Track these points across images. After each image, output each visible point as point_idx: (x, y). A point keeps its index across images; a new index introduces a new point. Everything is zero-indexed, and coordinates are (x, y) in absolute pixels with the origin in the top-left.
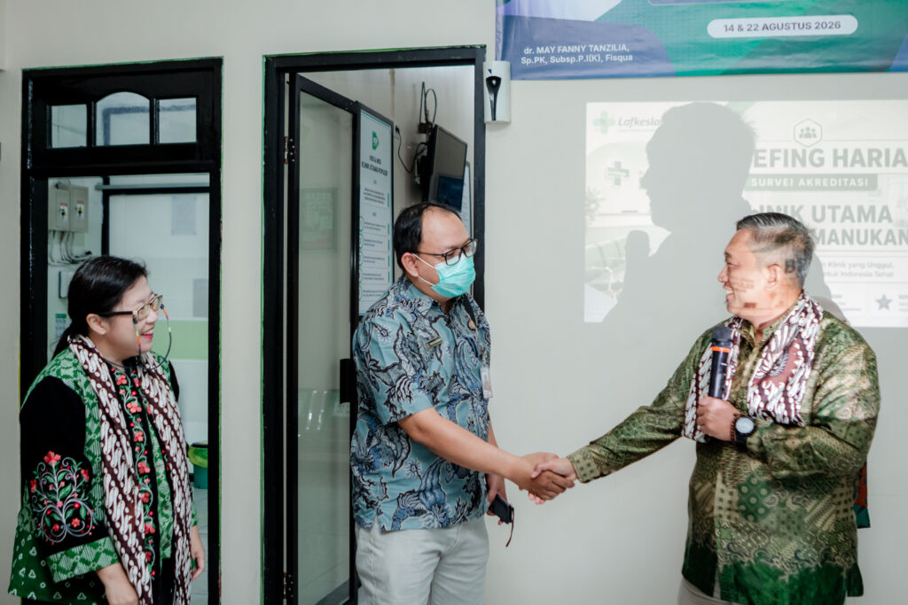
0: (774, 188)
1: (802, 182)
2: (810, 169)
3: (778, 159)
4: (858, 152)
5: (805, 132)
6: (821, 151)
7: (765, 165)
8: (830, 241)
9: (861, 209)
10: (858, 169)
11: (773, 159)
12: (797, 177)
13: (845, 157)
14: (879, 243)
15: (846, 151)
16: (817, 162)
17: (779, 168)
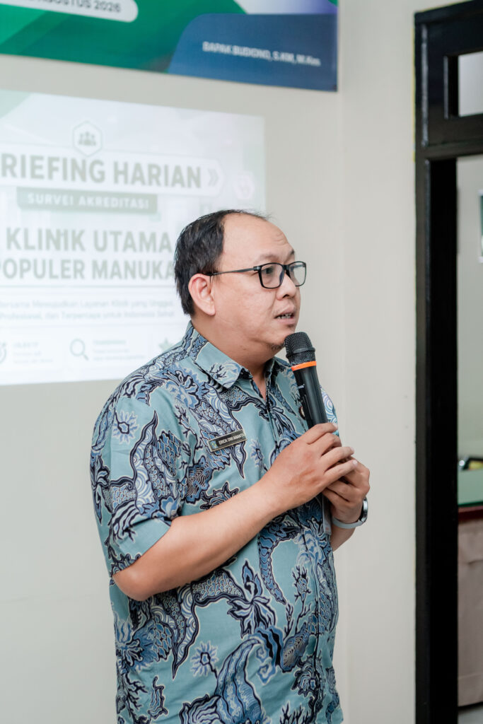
0: (52, 207)
1: (82, 201)
2: (90, 185)
3: (56, 169)
4: (138, 167)
5: (84, 138)
6: (101, 163)
7: (41, 177)
8: (113, 274)
9: (142, 236)
10: (138, 188)
11: (52, 169)
12: (77, 194)
13: (125, 173)
14: (161, 277)
15: (126, 165)
16: (97, 176)
17: (58, 182)
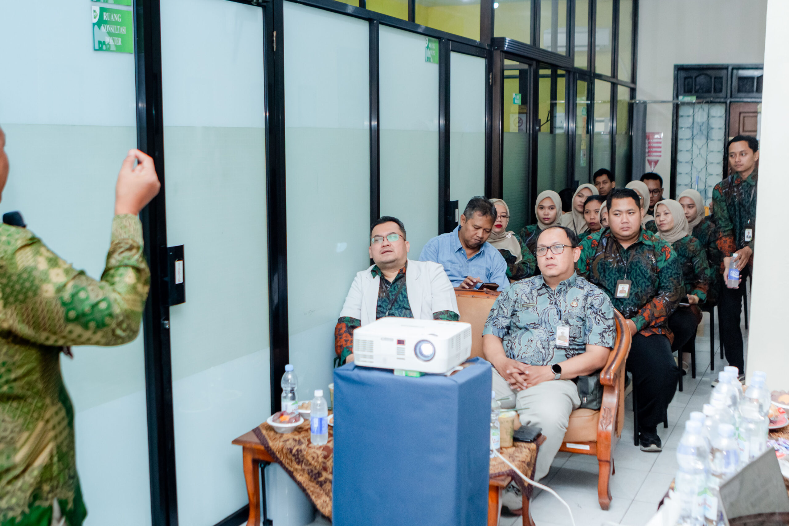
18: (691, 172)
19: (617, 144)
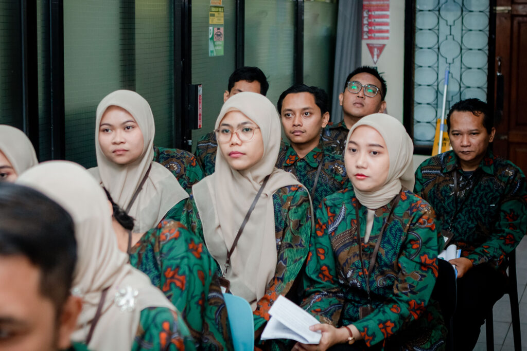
18: (436, 65)
19: (307, 17)
